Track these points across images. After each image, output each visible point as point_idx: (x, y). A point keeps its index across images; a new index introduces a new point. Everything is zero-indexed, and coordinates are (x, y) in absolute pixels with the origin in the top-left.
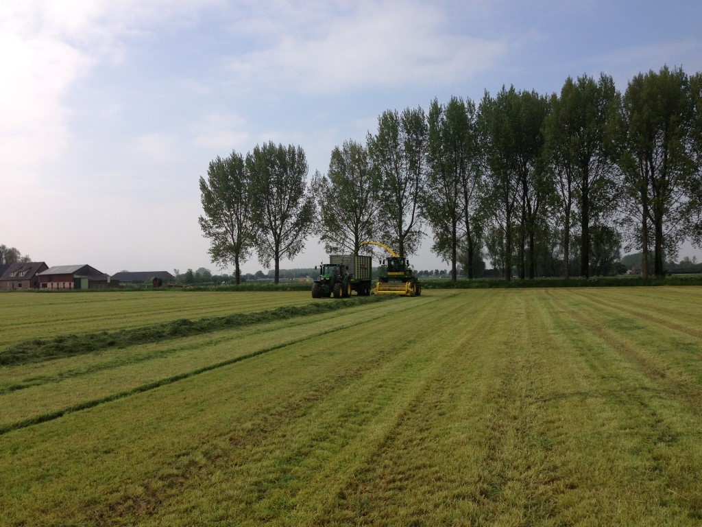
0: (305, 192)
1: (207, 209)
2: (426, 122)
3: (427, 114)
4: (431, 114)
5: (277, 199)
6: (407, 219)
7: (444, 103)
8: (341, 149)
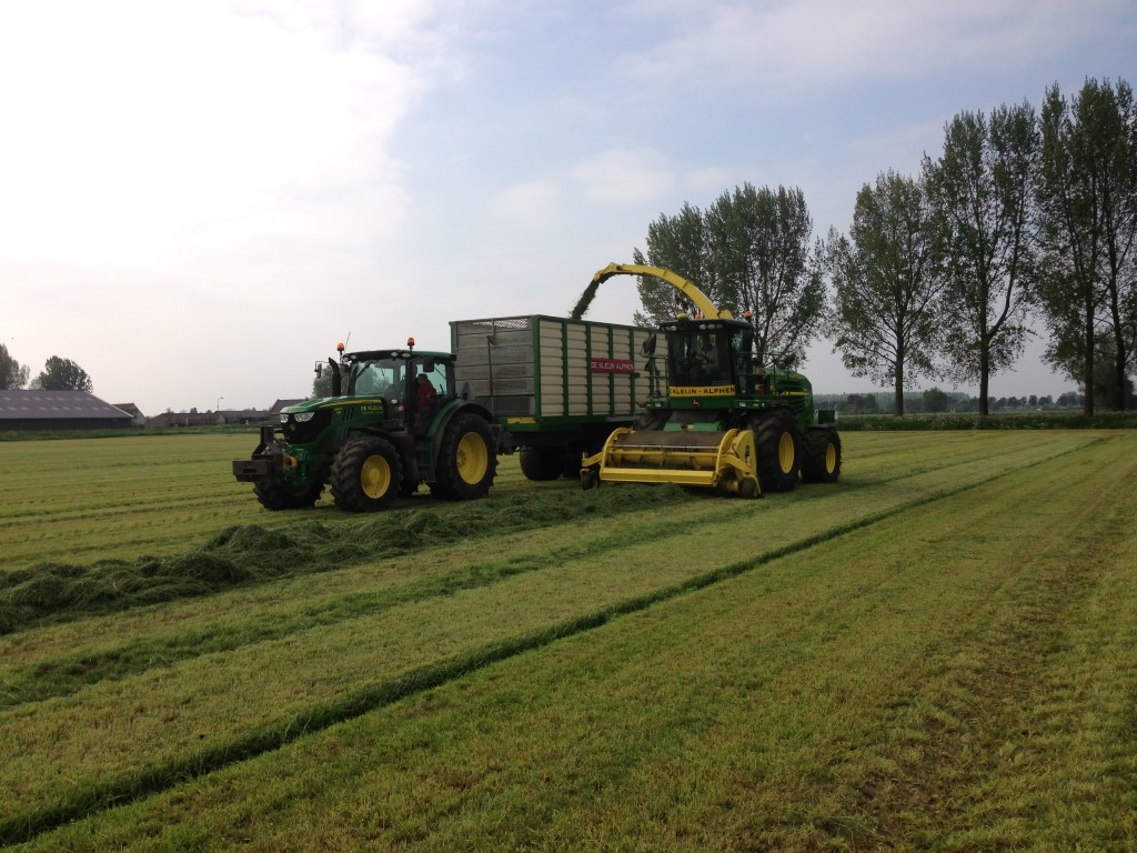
1: (646, 301)
2: (1037, 129)
3: (1039, 114)
4: (1046, 115)
8: (873, 188)
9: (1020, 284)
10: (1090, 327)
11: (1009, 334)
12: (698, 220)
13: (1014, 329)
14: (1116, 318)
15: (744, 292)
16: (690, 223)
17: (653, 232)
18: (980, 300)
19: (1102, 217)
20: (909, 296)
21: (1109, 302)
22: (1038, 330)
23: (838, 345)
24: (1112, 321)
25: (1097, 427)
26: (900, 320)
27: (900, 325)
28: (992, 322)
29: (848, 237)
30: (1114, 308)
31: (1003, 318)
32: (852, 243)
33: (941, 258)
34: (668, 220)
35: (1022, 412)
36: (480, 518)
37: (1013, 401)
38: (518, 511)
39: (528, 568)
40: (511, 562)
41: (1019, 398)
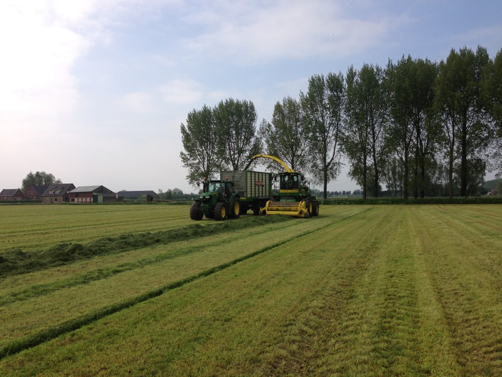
0: (256, 134)
1: (186, 147)
2: (345, 82)
3: (345, 76)
4: (348, 76)
5: (235, 139)
6: (330, 154)
7: (358, 69)
8: (282, 103)
9: (339, 145)
10: (365, 163)
11: (335, 165)
12: (210, 112)
13: (336, 163)
14: (375, 160)
15: (229, 145)
16: (206, 113)
17: (189, 116)
18: (324, 151)
19: (370, 120)
20: (296, 149)
21: (372, 154)
22: (346, 164)
23: (268, 168)
24: (373, 161)
25: (368, 204)
26: (293, 159)
27: (293, 160)
28: (328, 160)
29: (271, 123)
30: (374, 156)
31: (333, 159)
32: (273, 126)
33: (308, 133)
34: (197, 112)
35: (340, 197)
36: (104, 246)
37: (336, 193)
38: (123, 242)
39: (126, 269)
40: (119, 266)
41: (338, 192)
